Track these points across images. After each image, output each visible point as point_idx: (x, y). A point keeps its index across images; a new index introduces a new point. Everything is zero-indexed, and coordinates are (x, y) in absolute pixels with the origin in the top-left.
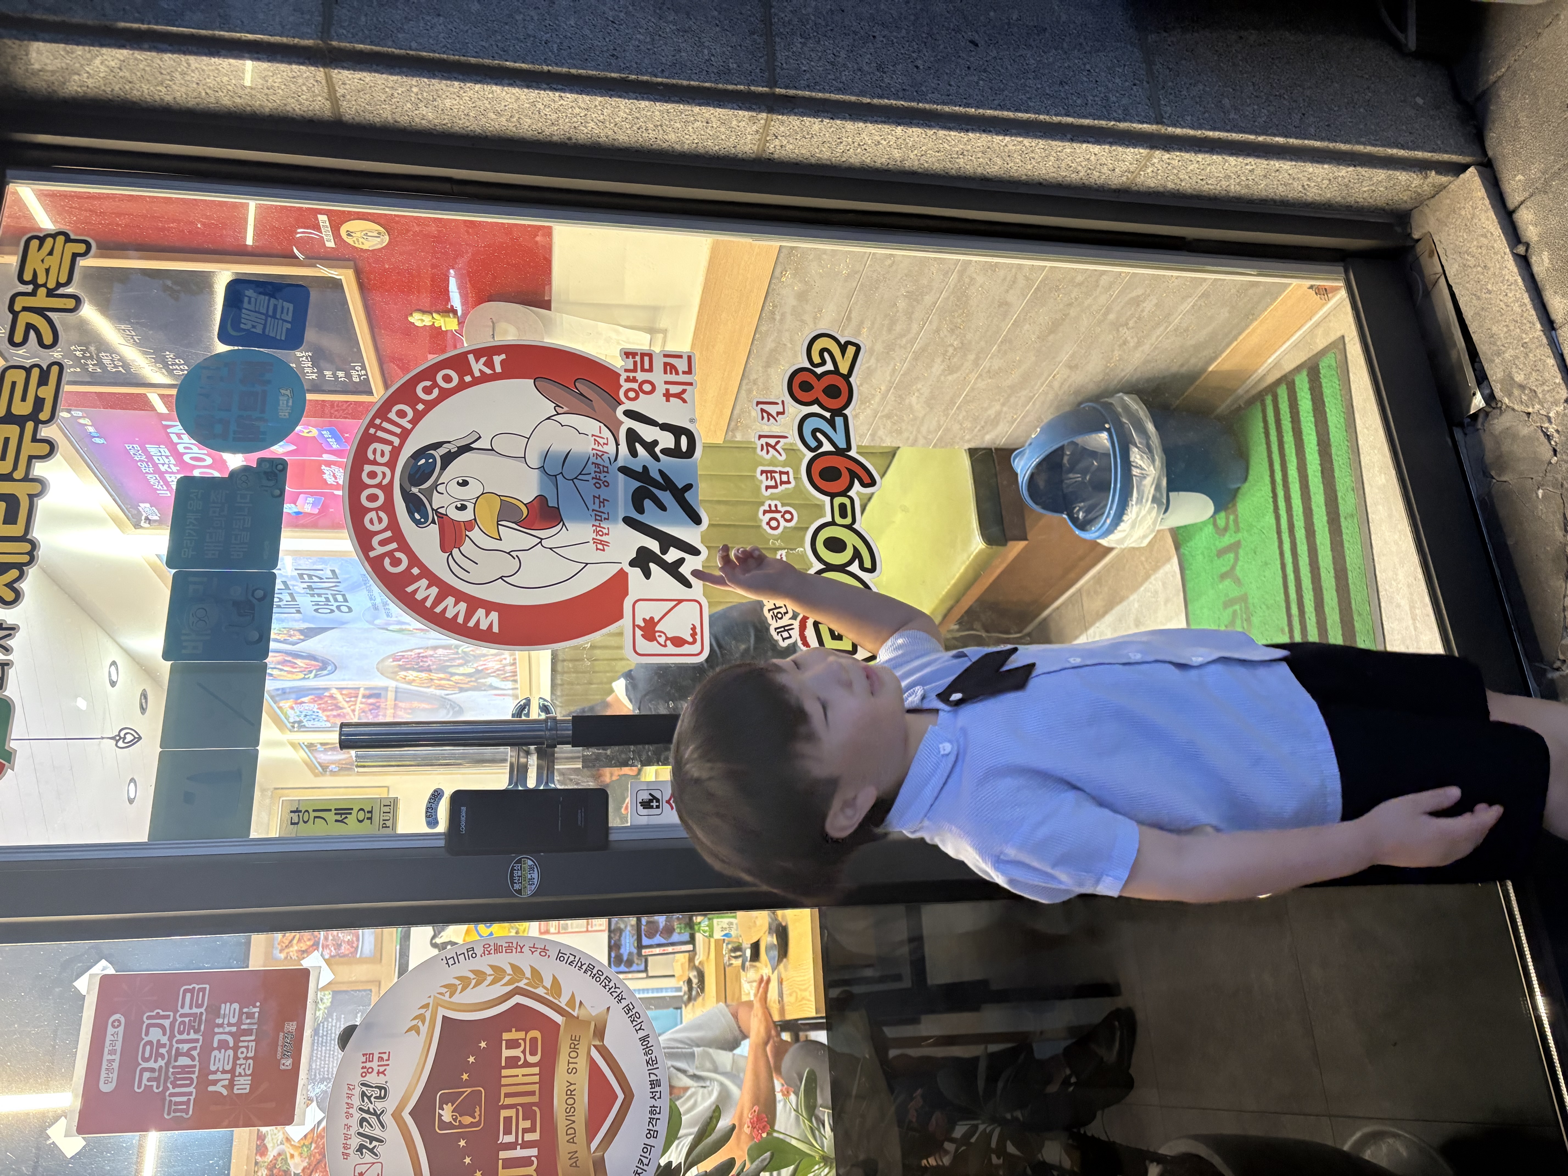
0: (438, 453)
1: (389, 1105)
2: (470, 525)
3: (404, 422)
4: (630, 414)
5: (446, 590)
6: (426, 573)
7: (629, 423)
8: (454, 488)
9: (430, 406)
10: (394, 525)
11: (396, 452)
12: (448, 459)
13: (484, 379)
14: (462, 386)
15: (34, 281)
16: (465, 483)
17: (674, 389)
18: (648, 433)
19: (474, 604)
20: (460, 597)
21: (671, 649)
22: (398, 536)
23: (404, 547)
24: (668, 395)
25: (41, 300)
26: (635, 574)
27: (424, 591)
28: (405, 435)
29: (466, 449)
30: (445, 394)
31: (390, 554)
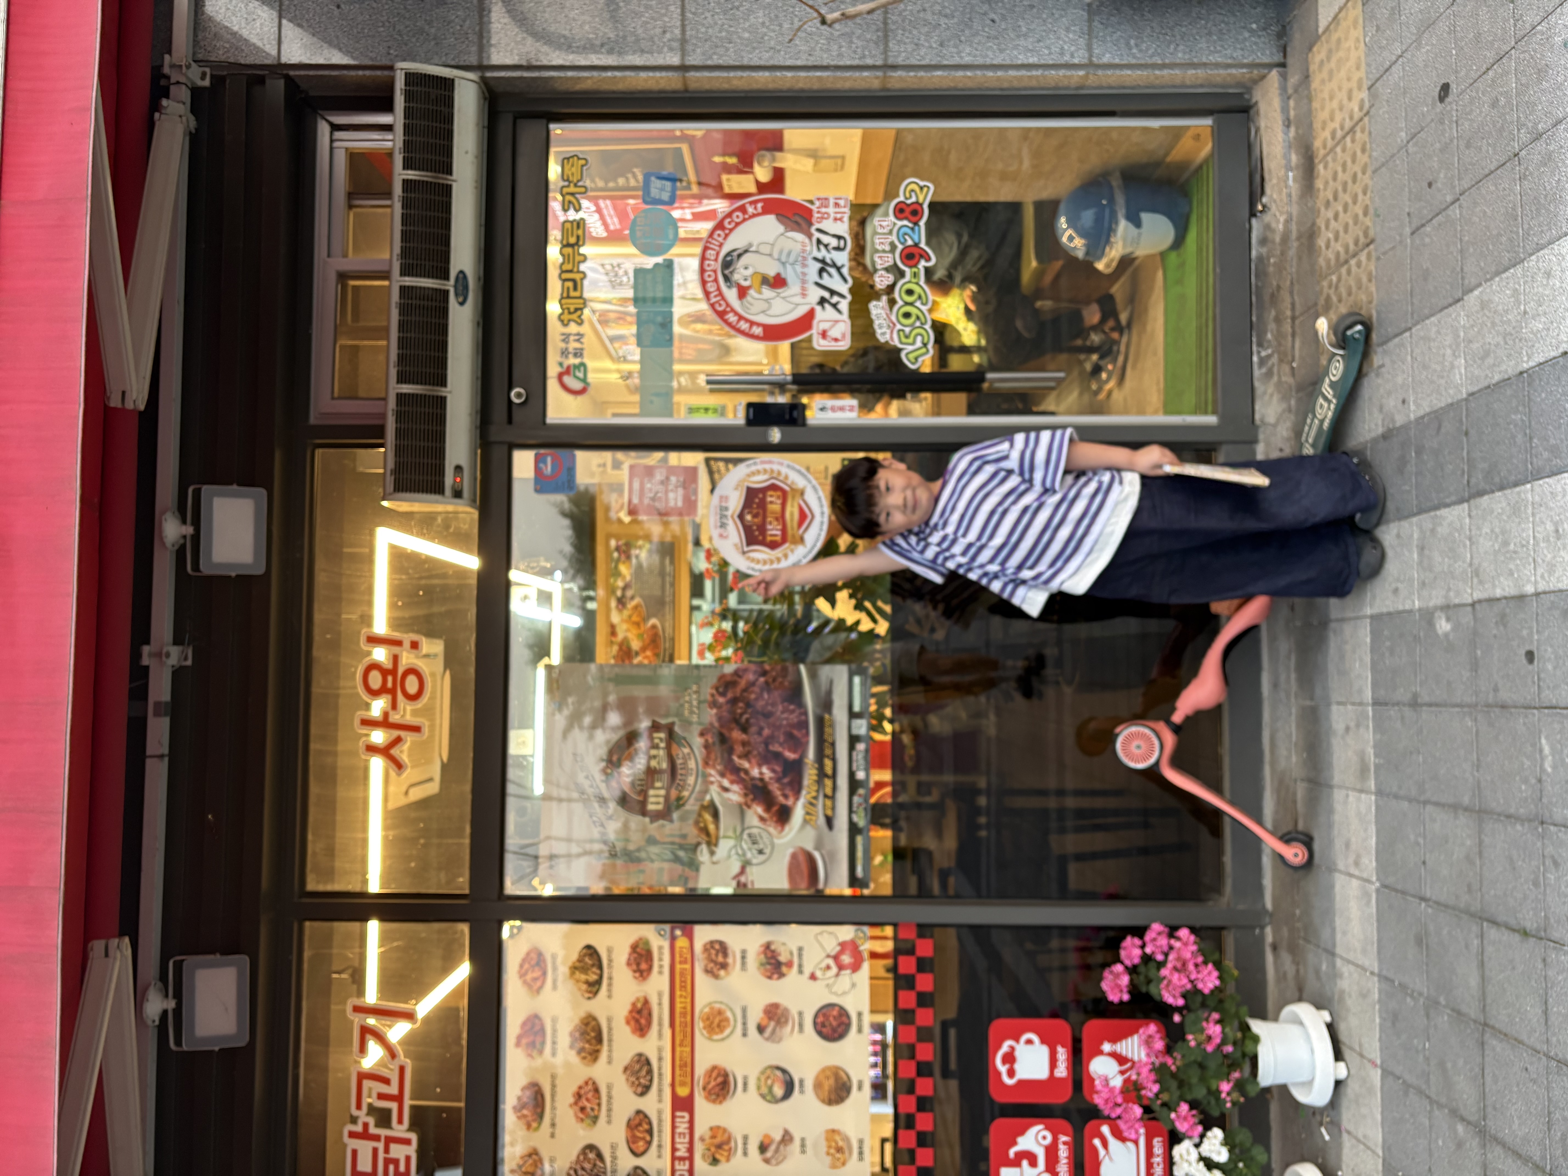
0: (735, 254)
1: (729, 513)
2: (749, 288)
3: (720, 239)
4: (819, 230)
5: (741, 318)
6: (733, 311)
7: (817, 235)
8: (742, 271)
9: (731, 230)
10: (719, 289)
11: (718, 254)
12: (739, 256)
13: (754, 216)
14: (744, 220)
15: (568, 180)
16: (746, 268)
17: (839, 216)
18: (825, 239)
19: (752, 323)
20: (747, 320)
21: (833, 343)
22: (721, 294)
23: (723, 299)
24: (836, 219)
25: (572, 189)
26: (818, 309)
27: (732, 318)
28: (721, 245)
29: (746, 251)
30: (737, 224)
31: (717, 302)
